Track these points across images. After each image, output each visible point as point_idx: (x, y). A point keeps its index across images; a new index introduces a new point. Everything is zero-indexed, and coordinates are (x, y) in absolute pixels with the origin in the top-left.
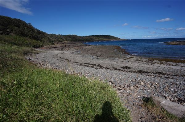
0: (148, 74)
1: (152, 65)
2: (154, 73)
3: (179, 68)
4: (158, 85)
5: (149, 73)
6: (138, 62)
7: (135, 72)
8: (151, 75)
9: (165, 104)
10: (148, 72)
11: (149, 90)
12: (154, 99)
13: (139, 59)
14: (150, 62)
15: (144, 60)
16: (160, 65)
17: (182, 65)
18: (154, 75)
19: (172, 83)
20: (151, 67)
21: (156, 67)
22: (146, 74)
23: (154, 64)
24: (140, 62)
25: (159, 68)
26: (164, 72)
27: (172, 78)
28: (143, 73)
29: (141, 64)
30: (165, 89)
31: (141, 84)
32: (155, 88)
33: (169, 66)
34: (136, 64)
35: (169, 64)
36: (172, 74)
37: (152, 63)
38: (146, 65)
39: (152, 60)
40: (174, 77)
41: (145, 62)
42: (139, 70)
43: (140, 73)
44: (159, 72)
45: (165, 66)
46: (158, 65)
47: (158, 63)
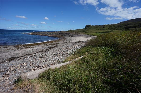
0: (19, 59)
1: (21, 50)
2: (23, 56)
3: (37, 48)
4: (26, 64)
5: (20, 57)
6: (7, 50)
7: (5, 61)
8: (20, 59)
9: (29, 75)
10: (18, 57)
11: (20, 72)
12: (22, 76)
13: (8, 48)
14: (19, 48)
15: (14, 48)
16: (27, 49)
17: (38, 46)
18: (24, 57)
19: (34, 59)
20: (21, 52)
21: (24, 51)
22: (17, 59)
23: (23, 50)
24: (9, 50)
25: (26, 51)
26: (30, 53)
27: (34, 56)
28: (15, 59)
29: (11, 52)
30: (30, 65)
31: (11, 70)
32: (24, 67)
33: (32, 48)
34: (6, 53)
35: (32, 47)
36: (34, 53)
37: (21, 49)
38: (16, 52)
39: (20, 47)
40: (35, 54)
41: (14, 50)
42: (9, 58)
43: (11, 60)
44: (26, 55)
45: (30, 49)
46: (25, 49)
47: (25, 48)
